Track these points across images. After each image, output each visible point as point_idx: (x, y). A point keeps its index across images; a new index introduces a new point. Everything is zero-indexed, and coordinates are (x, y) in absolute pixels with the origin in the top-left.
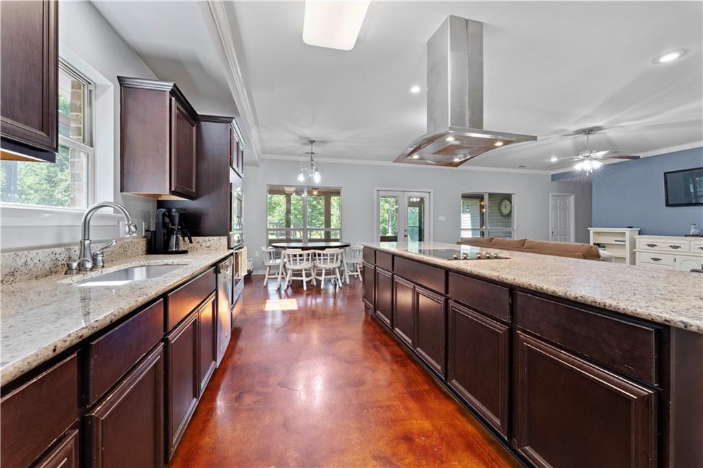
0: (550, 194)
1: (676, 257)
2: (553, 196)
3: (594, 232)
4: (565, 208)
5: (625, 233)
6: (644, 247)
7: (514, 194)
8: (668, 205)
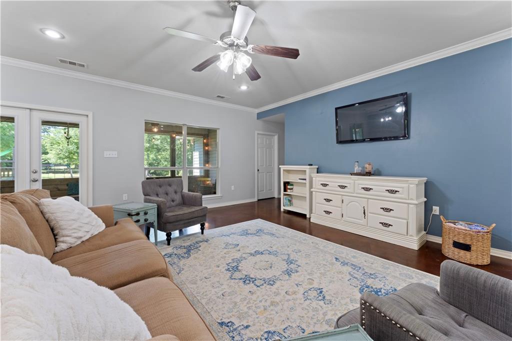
0: (256, 132)
1: (344, 198)
2: (258, 134)
3: (284, 170)
4: (270, 147)
5: (305, 171)
6: (319, 187)
7: (219, 129)
8: (339, 142)
